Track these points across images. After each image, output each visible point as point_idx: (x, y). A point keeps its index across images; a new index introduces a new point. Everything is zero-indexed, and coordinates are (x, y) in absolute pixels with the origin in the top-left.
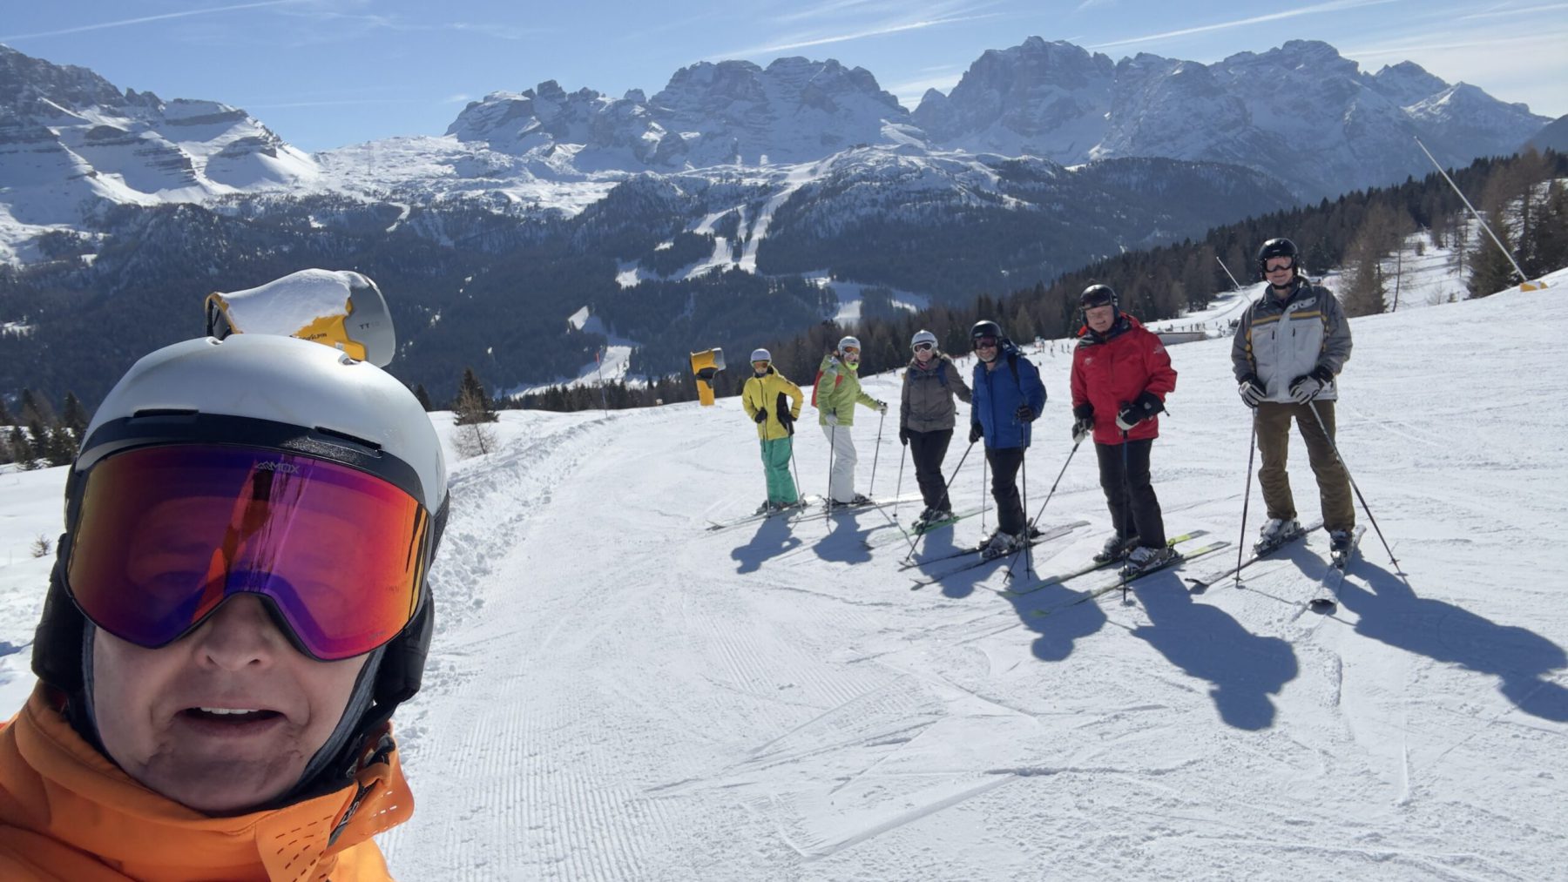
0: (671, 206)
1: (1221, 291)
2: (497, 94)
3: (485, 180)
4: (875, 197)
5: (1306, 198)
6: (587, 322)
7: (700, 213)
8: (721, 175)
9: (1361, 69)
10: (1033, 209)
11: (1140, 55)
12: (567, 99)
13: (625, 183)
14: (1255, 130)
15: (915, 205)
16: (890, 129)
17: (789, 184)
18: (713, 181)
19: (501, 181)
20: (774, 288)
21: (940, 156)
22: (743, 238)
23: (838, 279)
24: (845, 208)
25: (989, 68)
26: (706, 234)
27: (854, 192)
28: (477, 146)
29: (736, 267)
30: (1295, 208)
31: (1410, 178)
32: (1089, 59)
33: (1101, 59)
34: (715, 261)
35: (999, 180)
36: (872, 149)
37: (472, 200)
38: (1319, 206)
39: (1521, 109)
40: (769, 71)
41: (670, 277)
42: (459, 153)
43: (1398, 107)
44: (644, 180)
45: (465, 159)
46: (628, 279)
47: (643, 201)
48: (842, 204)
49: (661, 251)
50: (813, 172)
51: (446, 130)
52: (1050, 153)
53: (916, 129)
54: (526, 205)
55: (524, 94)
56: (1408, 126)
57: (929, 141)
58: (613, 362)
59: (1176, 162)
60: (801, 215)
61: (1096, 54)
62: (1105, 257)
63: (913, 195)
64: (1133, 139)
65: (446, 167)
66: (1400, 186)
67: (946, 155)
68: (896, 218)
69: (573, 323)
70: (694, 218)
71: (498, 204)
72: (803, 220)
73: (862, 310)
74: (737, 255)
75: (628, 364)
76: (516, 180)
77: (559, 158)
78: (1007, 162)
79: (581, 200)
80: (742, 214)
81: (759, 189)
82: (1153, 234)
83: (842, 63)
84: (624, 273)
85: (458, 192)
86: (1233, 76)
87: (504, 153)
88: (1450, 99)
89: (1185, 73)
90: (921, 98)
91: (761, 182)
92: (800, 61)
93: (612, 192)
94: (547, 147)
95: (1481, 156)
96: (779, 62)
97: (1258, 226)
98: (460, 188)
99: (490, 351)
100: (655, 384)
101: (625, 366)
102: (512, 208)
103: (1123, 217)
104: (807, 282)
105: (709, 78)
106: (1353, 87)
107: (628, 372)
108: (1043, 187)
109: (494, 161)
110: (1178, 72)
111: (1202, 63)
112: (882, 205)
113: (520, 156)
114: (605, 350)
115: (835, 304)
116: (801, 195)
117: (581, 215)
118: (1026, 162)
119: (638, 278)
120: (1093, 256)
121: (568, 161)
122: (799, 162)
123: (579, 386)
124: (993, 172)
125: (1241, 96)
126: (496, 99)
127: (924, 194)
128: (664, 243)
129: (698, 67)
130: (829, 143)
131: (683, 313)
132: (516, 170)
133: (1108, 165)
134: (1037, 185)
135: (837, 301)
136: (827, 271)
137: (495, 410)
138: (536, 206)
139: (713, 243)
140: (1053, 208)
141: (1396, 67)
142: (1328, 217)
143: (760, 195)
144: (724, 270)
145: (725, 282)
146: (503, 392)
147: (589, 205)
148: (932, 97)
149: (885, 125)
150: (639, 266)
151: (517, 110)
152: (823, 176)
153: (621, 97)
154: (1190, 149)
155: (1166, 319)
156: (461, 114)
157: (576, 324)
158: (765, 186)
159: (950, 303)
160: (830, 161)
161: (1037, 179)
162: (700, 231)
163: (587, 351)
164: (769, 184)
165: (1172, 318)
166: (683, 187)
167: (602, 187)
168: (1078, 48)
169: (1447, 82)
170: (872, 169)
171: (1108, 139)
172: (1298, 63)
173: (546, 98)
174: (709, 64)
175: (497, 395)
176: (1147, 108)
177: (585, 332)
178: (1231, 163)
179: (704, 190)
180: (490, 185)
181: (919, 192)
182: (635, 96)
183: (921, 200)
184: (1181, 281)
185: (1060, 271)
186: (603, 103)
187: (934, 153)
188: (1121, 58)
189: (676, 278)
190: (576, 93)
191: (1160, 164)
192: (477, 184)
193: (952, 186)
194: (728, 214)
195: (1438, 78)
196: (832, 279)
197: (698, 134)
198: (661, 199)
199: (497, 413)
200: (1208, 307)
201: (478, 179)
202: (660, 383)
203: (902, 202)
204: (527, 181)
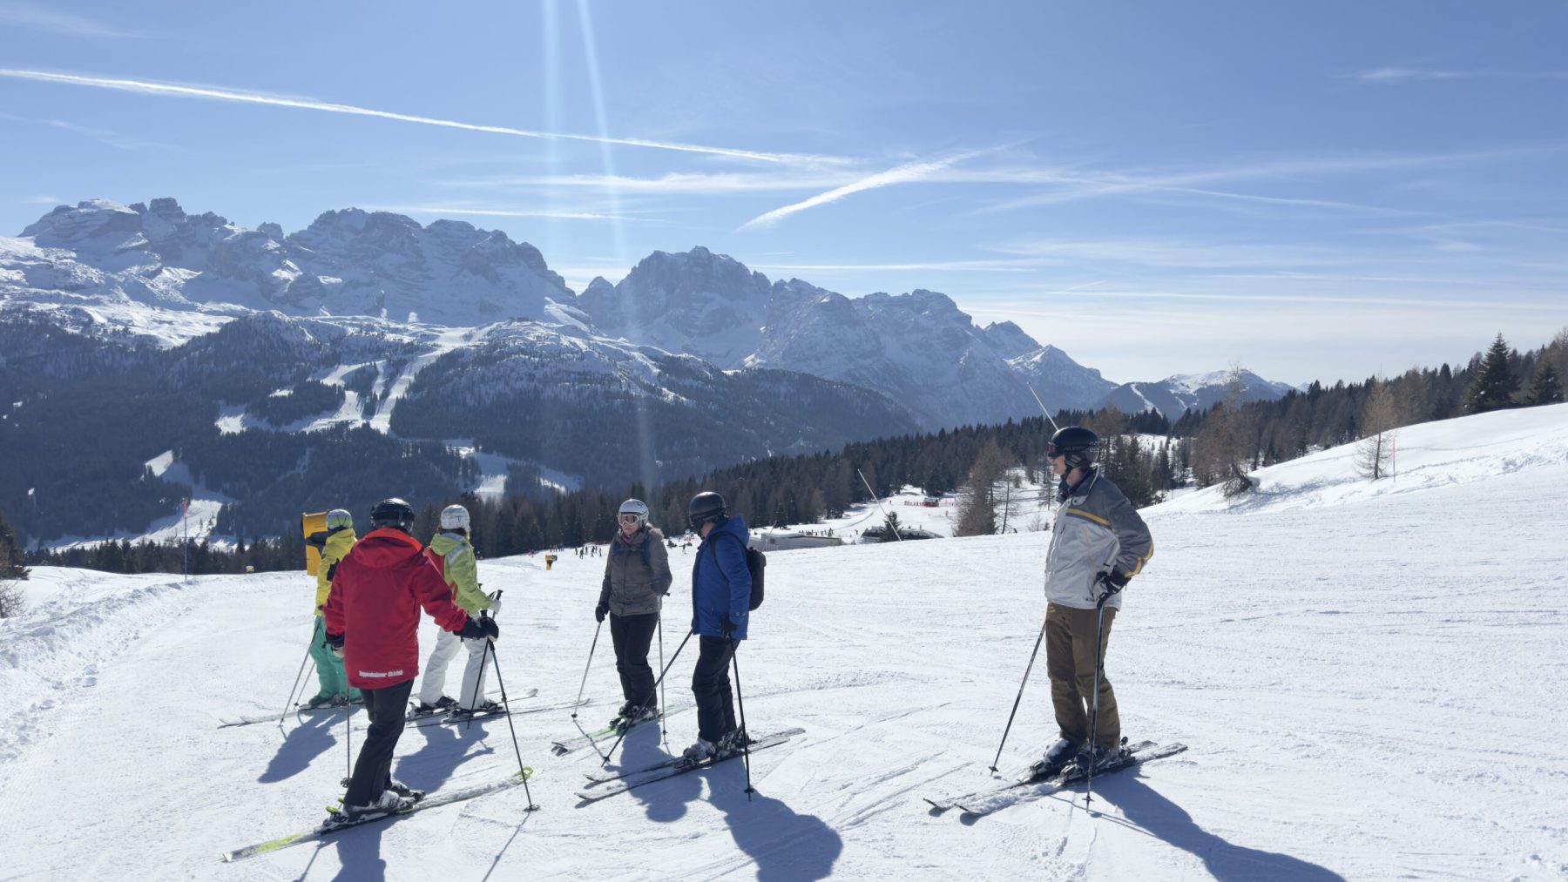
0: (297, 351)
1: (855, 502)
2: (97, 202)
3: (63, 293)
4: (533, 372)
5: (926, 427)
6: (170, 469)
7: (331, 362)
8: (361, 326)
9: (974, 323)
10: (690, 405)
11: (794, 280)
12: (186, 220)
13: (243, 320)
14: (888, 362)
15: (574, 386)
16: (554, 308)
17: (439, 346)
18: (351, 330)
19: (84, 297)
20: (408, 452)
21: (603, 342)
22: (378, 394)
23: (483, 450)
24: (499, 378)
25: (655, 269)
26: (335, 385)
27: (511, 364)
28: (60, 254)
29: (367, 426)
30: (918, 435)
31: (1010, 419)
32: (750, 275)
33: (760, 278)
34: (342, 416)
35: (660, 373)
36: (534, 324)
37: (41, 314)
38: (937, 435)
39: (1095, 374)
40: (429, 230)
41: (284, 428)
42: (34, 259)
43: (1001, 359)
44: (268, 319)
45: (40, 266)
46: (230, 425)
47: (263, 342)
48: (497, 374)
49: (277, 397)
50: (467, 337)
51: (21, 231)
52: (708, 356)
53: (582, 312)
54: (112, 327)
55: (133, 207)
56: (1008, 375)
57: (593, 326)
58: (197, 518)
59: (820, 379)
60: (448, 380)
61: (755, 272)
62: (754, 459)
63: (572, 376)
64: (784, 354)
65: (13, 272)
66: (1002, 425)
67: (610, 342)
68: (553, 395)
69: (150, 468)
70: (322, 367)
71: (75, 323)
72: (451, 384)
73: (507, 485)
74: (369, 411)
75: (215, 522)
76: (105, 298)
77: (165, 282)
78: (669, 357)
79: (184, 331)
80: (381, 370)
81: (404, 346)
82: (797, 443)
83: (510, 236)
84: (226, 418)
85: (23, 303)
86: (871, 311)
87: (93, 267)
88: (1041, 358)
89: (831, 302)
90: (588, 284)
91: (407, 340)
92: (464, 227)
93: (225, 328)
94: (152, 268)
95: (1065, 409)
96: (441, 223)
97: (887, 446)
98: (27, 298)
99: (31, 492)
100: (247, 548)
101: (211, 523)
102: (93, 328)
103: (772, 423)
104: (448, 450)
105: (361, 226)
106: (966, 336)
107: (213, 532)
108: (700, 386)
109: (79, 274)
110: (825, 300)
111: (846, 295)
112: (539, 381)
113: (114, 273)
114: (189, 504)
115: (477, 476)
116: (452, 358)
117: (182, 347)
118: (686, 360)
119: (243, 426)
120: (743, 457)
121: (176, 287)
122: (453, 325)
123: (147, 542)
124: (655, 365)
125: (876, 330)
126: (95, 207)
127: (584, 376)
128: (282, 389)
129: (349, 213)
130: (486, 312)
131: (293, 468)
132: (108, 288)
133: (759, 374)
134: (695, 384)
135: (480, 474)
136: (471, 441)
137: (25, 565)
138: (126, 331)
139: (343, 397)
140: (709, 407)
141: (1001, 325)
142: (945, 446)
143: (405, 353)
144: (351, 427)
145: (350, 441)
146: (41, 544)
147: (194, 338)
148: (599, 285)
149: (549, 303)
150: (247, 411)
151: (118, 223)
152: (478, 343)
153: (253, 228)
154: (832, 370)
155: (806, 523)
156: (45, 216)
157: (154, 470)
158: (411, 344)
159: (601, 487)
160: (488, 329)
161: (697, 378)
162: (328, 381)
163: (169, 502)
164: (416, 343)
165: (812, 523)
166: (313, 333)
167: (214, 320)
168: (740, 265)
169: (1039, 343)
170: (532, 344)
171: (762, 350)
172: (923, 309)
173: (160, 216)
174: (362, 212)
175: (32, 546)
176: (797, 328)
177: (165, 480)
178: (867, 388)
179: (339, 338)
180: (67, 300)
181: (579, 373)
182: (271, 230)
183: (580, 381)
184: (821, 488)
185: (712, 467)
186: (230, 232)
187: (597, 338)
188: (778, 280)
189: (291, 429)
190: (198, 216)
191: (806, 380)
192: (51, 296)
193: (613, 372)
194: (363, 368)
195: (1032, 339)
196: (477, 450)
197: (339, 280)
198: (285, 342)
199: (27, 568)
200: (843, 515)
201: (53, 292)
202: (254, 547)
203: (561, 380)
204: (119, 302)
